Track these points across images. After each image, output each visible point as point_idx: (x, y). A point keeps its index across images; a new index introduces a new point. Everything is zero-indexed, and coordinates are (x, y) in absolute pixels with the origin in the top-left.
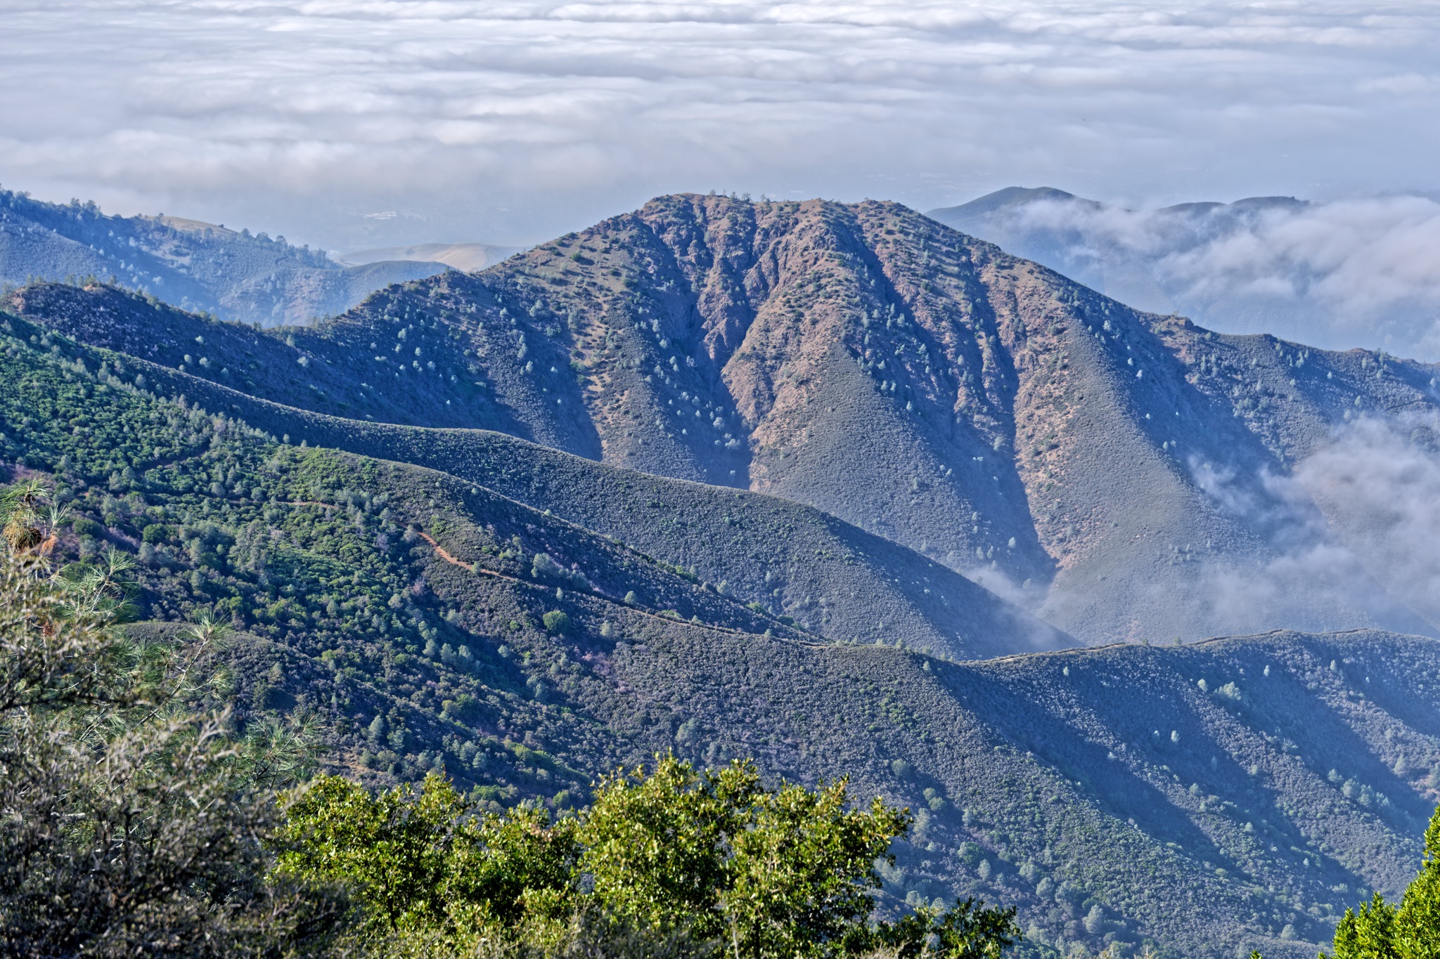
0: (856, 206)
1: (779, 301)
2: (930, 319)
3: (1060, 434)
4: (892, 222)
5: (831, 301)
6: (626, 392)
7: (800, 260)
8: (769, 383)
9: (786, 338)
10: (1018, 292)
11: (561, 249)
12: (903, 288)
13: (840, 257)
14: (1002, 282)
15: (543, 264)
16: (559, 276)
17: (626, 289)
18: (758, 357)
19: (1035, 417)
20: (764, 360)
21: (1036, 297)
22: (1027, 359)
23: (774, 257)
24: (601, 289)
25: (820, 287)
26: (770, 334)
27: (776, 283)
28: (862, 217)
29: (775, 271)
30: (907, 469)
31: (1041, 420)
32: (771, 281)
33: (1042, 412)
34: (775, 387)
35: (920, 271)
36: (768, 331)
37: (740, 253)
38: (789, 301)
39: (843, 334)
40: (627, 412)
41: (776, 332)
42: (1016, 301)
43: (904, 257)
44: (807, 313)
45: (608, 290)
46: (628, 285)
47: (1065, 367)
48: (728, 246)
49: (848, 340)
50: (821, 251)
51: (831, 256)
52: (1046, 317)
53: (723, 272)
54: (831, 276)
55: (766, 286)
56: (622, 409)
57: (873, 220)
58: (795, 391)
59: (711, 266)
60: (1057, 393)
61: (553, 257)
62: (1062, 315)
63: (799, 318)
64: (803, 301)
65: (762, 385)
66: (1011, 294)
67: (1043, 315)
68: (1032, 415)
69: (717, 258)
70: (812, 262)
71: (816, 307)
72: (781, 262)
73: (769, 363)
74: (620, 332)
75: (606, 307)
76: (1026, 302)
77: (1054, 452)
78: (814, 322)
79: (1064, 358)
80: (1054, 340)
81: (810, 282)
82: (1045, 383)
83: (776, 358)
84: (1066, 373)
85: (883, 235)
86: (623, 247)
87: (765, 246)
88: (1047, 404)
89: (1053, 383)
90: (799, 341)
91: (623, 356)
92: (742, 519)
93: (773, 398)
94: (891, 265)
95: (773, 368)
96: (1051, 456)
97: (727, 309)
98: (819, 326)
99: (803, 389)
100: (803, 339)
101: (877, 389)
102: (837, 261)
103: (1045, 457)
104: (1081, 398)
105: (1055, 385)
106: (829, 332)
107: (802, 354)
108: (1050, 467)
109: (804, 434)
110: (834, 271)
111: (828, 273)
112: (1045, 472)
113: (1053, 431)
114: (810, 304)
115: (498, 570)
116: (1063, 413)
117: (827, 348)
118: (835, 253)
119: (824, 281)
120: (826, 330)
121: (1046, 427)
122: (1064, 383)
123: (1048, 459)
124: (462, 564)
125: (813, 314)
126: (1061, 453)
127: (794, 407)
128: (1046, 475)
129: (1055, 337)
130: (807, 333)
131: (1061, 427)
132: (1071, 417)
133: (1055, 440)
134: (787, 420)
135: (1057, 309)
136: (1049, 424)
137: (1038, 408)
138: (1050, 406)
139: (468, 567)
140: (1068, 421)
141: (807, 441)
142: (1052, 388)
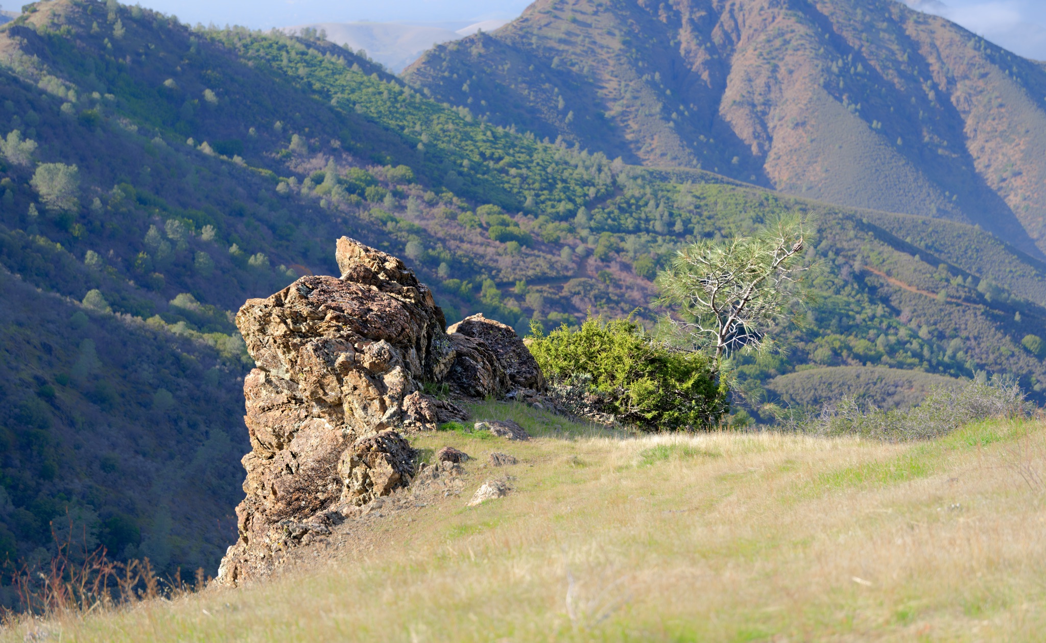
1: (750, 52)
2: (878, 68)
3: (1019, 163)
5: (800, 53)
6: (656, 137)
7: (760, 19)
8: (764, 126)
9: (768, 86)
10: (938, 43)
11: (558, 13)
12: (852, 41)
13: (795, 15)
14: (923, 35)
15: (546, 25)
16: (563, 36)
17: (623, 47)
18: (749, 104)
19: (986, 149)
20: (754, 106)
21: (955, 47)
22: (962, 99)
23: (732, 16)
24: (602, 47)
25: (786, 42)
26: (753, 84)
27: (739, 39)
29: (737, 29)
30: (922, 197)
31: (993, 151)
32: (734, 36)
33: (992, 145)
34: (769, 130)
35: (860, 27)
36: (750, 80)
37: (703, 13)
38: (761, 55)
39: (822, 81)
40: (663, 155)
41: (758, 81)
42: (938, 50)
43: (843, 14)
44: (781, 64)
45: (608, 47)
46: (624, 43)
47: (1001, 106)
48: (692, 8)
49: (827, 86)
50: (776, 10)
51: (786, 14)
52: (968, 64)
53: (693, 31)
54: (793, 31)
55: (731, 42)
56: (658, 152)
58: (792, 132)
59: (681, 26)
60: (1000, 128)
61: (553, 19)
62: (980, 62)
63: (775, 69)
64: (775, 54)
65: (759, 128)
66: (933, 45)
67: (965, 62)
69: (684, 20)
70: (770, 19)
71: (787, 58)
72: (740, 20)
73: (759, 108)
74: (631, 84)
75: (611, 62)
76: (947, 51)
77: (1018, 178)
78: (791, 72)
79: (997, 98)
80: (981, 83)
81: (775, 38)
82: (986, 120)
83: (764, 104)
84: (1003, 110)
86: (607, 10)
87: (723, 7)
88: (994, 137)
89: (994, 119)
90: (780, 89)
91: (642, 105)
92: (933, 243)
93: (770, 139)
95: (764, 113)
97: (706, 63)
98: (795, 75)
99: (801, 130)
100: (783, 87)
101: (870, 127)
102: (793, 19)
103: (1010, 182)
104: (1027, 131)
105: (996, 121)
106: (807, 80)
107: (787, 100)
108: (1020, 191)
109: (818, 169)
110: (793, 28)
111: (789, 30)
112: (1016, 195)
113: (1009, 160)
114: (781, 56)
115: (959, 298)
116: (1013, 144)
117: (810, 94)
118: (790, 12)
119: (788, 37)
120: (804, 78)
121: (1000, 157)
122: (1004, 119)
123: (1015, 184)
124: (925, 293)
125: (786, 65)
126: (1026, 179)
127: (797, 146)
128: (1019, 198)
129: (981, 81)
130: (786, 81)
131: (1017, 156)
132: (1023, 147)
133: (1016, 169)
134: (795, 158)
135: (975, 57)
136: (1003, 154)
137: (987, 141)
138: (998, 139)
139: (933, 296)
140: (1022, 151)
141: (824, 175)
142: (994, 123)
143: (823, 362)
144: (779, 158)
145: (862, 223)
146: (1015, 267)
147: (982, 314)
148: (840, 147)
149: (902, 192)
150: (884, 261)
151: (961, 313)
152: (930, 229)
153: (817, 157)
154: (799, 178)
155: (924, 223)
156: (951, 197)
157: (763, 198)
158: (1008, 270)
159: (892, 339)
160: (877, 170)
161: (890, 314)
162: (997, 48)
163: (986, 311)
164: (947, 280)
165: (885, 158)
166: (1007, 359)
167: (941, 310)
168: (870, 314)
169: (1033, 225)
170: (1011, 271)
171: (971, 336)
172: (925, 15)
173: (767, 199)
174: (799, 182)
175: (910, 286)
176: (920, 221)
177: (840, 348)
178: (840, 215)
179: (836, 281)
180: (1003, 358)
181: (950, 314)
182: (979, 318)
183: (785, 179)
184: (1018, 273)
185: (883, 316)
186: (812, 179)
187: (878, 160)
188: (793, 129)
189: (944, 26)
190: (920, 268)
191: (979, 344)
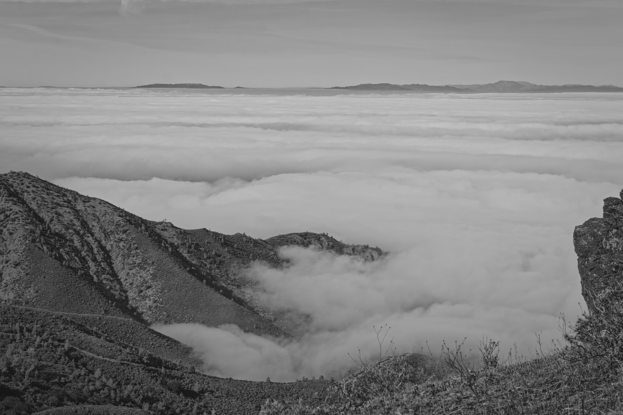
0: (6, 175)
2: (64, 229)
3: (150, 281)
4: (26, 182)
5: (16, 222)
10: (98, 214)
12: (44, 215)
13: (12, 200)
14: (89, 210)
19: (130, 274)
21: (107, 215)
25: (7, 216)
28: (11, 180)
30: (95, 304)
31: (134, 275)
33: (133, 271)
35: (50, 206)
39: (30, 239)
42: (98, 217)
43: (40, 199)
47: (137, 248)
49: (34, 241)
51: (6, 200)
52: (116, 225)
54: (11, 210)
57: (17, 181)
58: (14, 270)
60: (138, 262)
62: (123, 223)
66: (95, 215)
67: (114, 224)
68: (128, 273)
71: (8, 226)
76: (104, 218)
77: (150, 290)
78: (11, 234)
79: (134, 244)
80: (124, 236)
82: (129, 257)
84: (138, 251)
85: (25, 188)
88: (134, 267)
89: (133, 257)
94: (35, 203)
96: (150, 292)
98: (14, 236)
99: (19, 268)
100: (7, 243)
101: (62, 265)
102: (11, 203)
103: (146, 293)
104: (153, 263)
105: (135, 258)
106: (22, 238)
107: (10, 251)
108: (152, 298)
109: (32, 291)
110: (11, 208)
111: (9, 209)
112: (150, 300)
113: (144, 280)
114: (5, 225)
115: (129, 360)
116: (146, 271)
117: (24, 246)
118: (8, 199)
119: (8, 213)
120: (20, 237)
121: (139, 278)
122: (140, 256)
123: (149, 294)
124: (108, 359)
125: (8, 230)
126: (155, 290)
127: (18, 278)
128: (151, 302)
129: (124, 234)
130: (8, 240)
131: (148, 277)
132: (152, 272)
133: (148, 284)
134: (17, 285)
135: (120, 221)
136: (140, 277)
137: (130, 269)
138: (137, 268)
139: (113, 360)
140: (151, 274)
141: (35, 294)
142: (134, 259)
143: (53, 405)
144: (7, 286)
145: (67, 321)
146: (155, 341)
147: (143, 369)
148: (44, 277)
149: (83, 302)
150: (82, 342)
151: (130, 370)
152: (104, 322)
153: (30, 284)
154: (20, 297)
155: (100, 319)
156: (112, 303)
157: (6, 309)
158: (151, 343)
159: (91, 388)
160: (67, 290)
161: (89, 373)
162: (132, 215)
163: (144, 368)
164: (121, 351)
165: (71, 282)
166: (159, 395)
167: (118, 369)
168: (77, 374)
169: (161, 317)
170: (153, 344)
171: (137, 383)
172: (89, 198)
173: (9, 310)
174: (20, 300)
175: (98, 356)
176: (98, 318)
177: (62, 395)
178: (54, 317)
179: (55, 356)
180: (157, 395)
181: (124, 370)
182: (141, 371)
183: (12, 298)
184: (157, 345)
185: (85, 375)
186: (28, 297)
187: (68, 284)
188: (15, 268)
189: (100, 203)
190: (105, 344)
191: (142, 387)
